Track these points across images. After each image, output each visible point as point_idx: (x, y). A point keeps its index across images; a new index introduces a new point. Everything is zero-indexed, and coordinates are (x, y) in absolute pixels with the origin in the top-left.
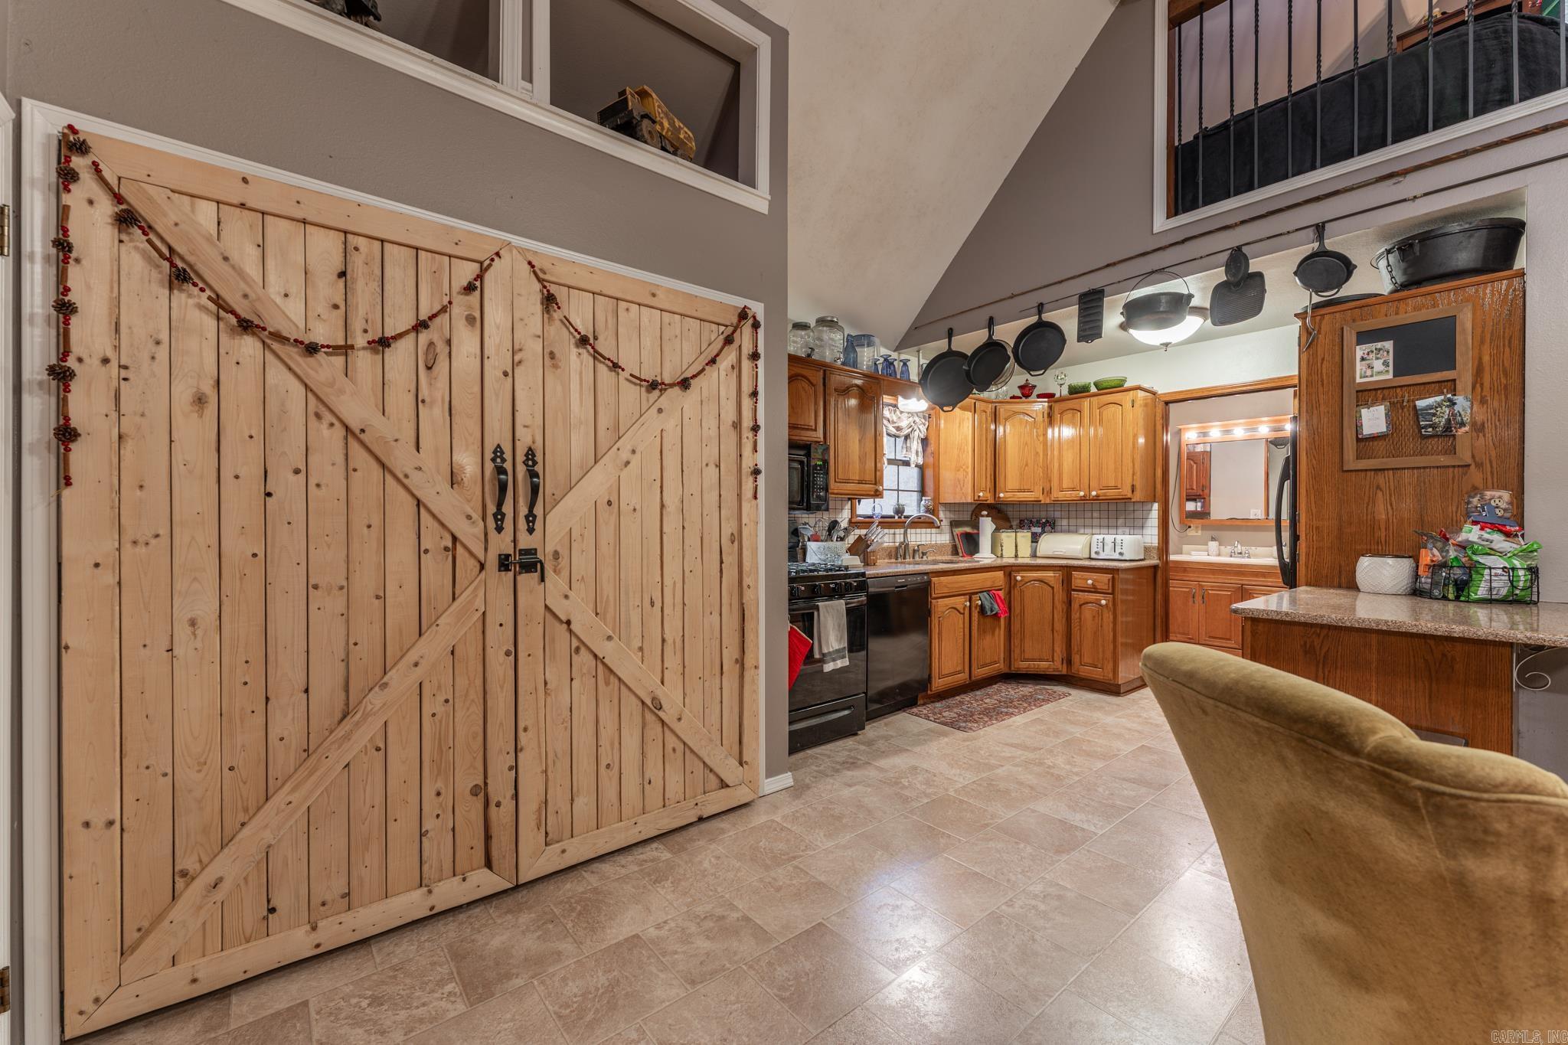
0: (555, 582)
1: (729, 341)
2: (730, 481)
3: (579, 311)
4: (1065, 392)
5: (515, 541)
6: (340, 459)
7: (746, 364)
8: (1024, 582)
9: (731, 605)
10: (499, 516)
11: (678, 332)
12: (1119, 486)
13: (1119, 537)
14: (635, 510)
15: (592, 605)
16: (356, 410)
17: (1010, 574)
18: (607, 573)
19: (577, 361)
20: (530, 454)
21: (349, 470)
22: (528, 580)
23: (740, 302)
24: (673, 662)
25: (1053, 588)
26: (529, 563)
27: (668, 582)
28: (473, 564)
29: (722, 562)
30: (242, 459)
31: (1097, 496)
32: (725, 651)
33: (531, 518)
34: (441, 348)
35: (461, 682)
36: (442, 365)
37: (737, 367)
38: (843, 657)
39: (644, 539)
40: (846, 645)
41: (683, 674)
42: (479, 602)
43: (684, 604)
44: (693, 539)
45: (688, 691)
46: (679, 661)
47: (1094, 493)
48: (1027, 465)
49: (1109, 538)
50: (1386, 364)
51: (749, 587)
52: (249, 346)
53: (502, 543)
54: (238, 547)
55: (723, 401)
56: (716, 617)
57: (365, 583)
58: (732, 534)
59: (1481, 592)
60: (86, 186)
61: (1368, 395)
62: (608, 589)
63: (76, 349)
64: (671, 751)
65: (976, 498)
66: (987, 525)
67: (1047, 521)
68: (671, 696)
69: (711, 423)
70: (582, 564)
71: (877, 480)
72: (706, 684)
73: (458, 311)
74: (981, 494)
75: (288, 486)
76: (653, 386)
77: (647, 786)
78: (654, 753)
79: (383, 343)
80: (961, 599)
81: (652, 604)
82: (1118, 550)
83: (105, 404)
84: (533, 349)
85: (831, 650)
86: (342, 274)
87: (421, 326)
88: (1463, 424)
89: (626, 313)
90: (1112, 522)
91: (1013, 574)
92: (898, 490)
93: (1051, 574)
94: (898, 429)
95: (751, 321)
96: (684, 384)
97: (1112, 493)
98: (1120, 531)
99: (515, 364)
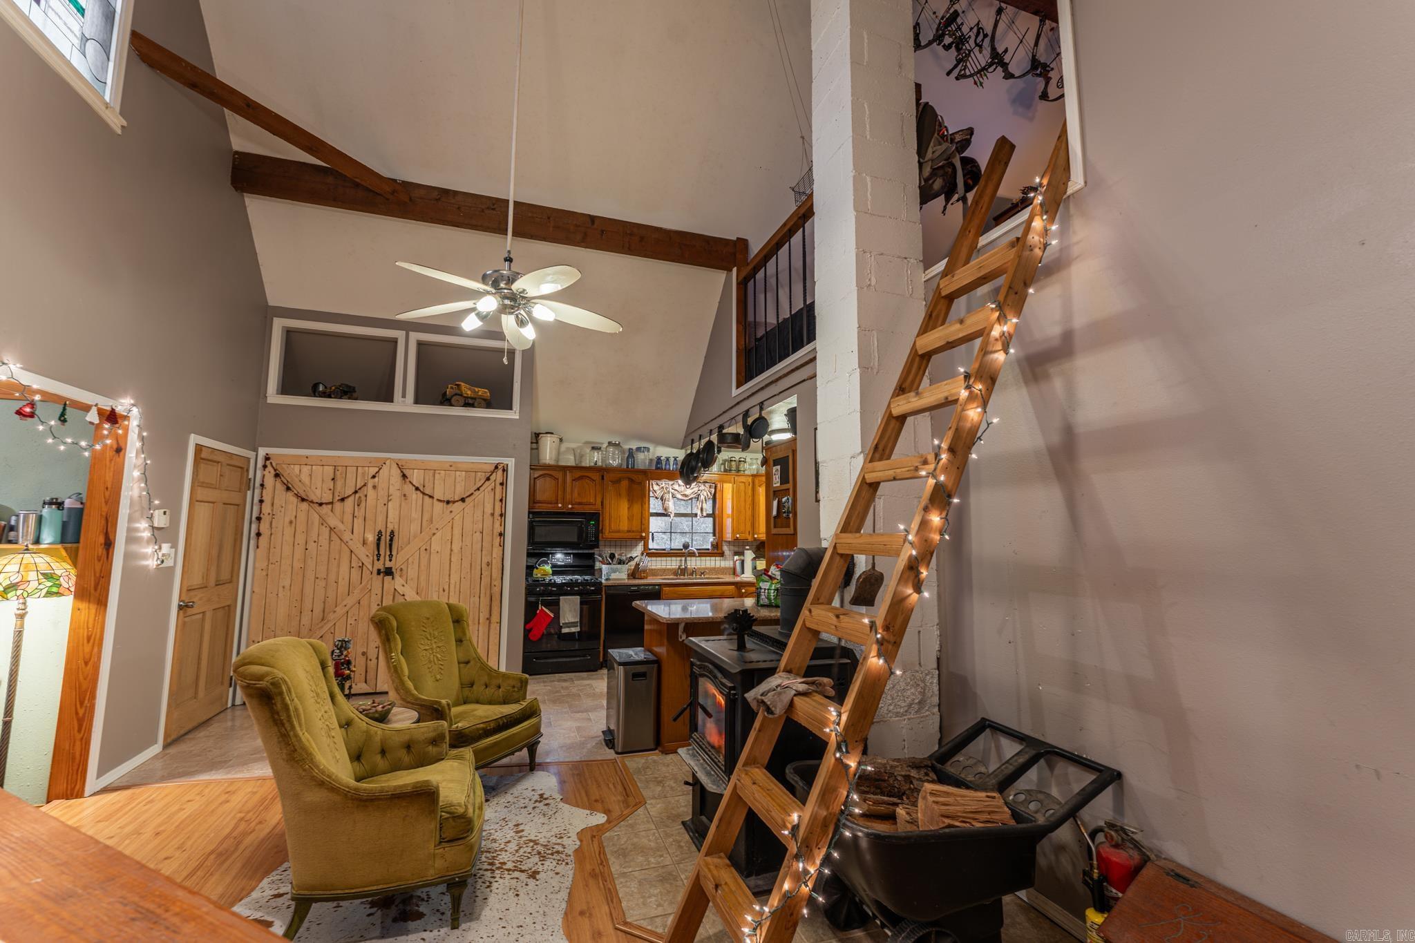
0: (399, 581)
1: (488, 479)
2: (487, 538)
3: (416, 477)
5: (384, 564)
6: (328, 538)
7: (499, 488)
8: (746, 593)
9: (485, 593)
10: (379, 555)
11: (463, 478)
14: (438, 552)
15: (415, 590)
16: (333, 521)
17: (740, 588)
18: (423, 578)
19: (415, 496)
20: (392, 533)
21: (330, 540)
22: (388, 578)
23: (496, 460)
26: (389, 572)
27: (452, 582)
28: (368, 572)
29: (481, 574)
30: (300, 539)
32: (481, 614)
33: (391, 556)
34: (363, 498)
35: (362, 614)
36: (363, 504)
37: (494, 490)
38: (577, 626)
39: (442, 564)
40: (578, 619)
42: (369, 587)
44: (466, 564)
51: (495, 585)
52: (305, 505)
53: (379, 565)
54: (297, 565)
55: (486, 504)
57: (332, 577)
58: (488, 562)
60: (269, 468)
62: (423, 584)
63: (263, 511)
66: (749, 555)
69: (479, 514)
70: (412, 572)
73: (370, 485)
74: (738, 535)
75: (312, 546)
76: (448, 502)
79: (343, 500)
81: (444, 591)
83: (267, 525)
84: (396, 495)
85: (567, 621)
86: (333, 479)
87: (356, 492)
89: (438, 475)
94: (686, 496)
96: (463, 500)
99: (389, 501)
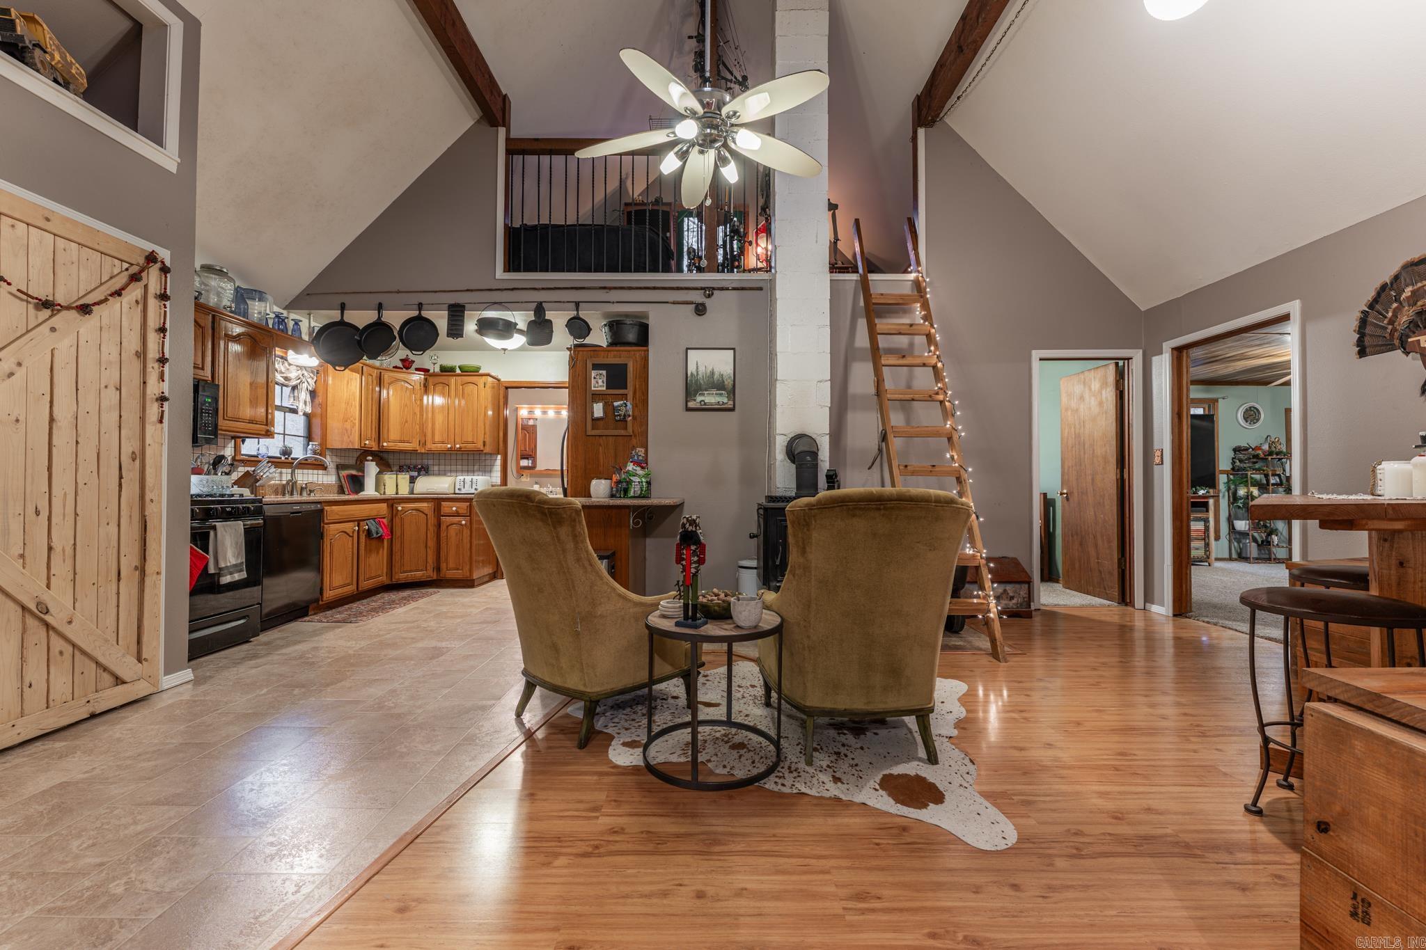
1: (135, 278)
2: (132, 406)
4: (437, 369)
7: (153, 303)
8: (404, 511)
9: (131, 516)
11: (75, 259)
12: (475, 441)
13: (475, 478)
14: (17, 421)
17: (392, 506)
23: (149, 247)
24: (61, 568)
25: (427, 515)
27: (57, 493)
29: (121, 477)
31: (460, 448)
32: (123, 560)
37: (142, 304)
38: (241, 571)
39: (29, 451)
40: (244, 560)
41: (74, 580)
43: (76, 514)
44: (87, 452)
45: (78, 596)
46: (70, 568)
47: (458, 446)
48: (406, 422)
49: (468, 478)
50: (603, 382)
51: (152, 501)
55: (125, 331)
56: (113, 528)
58: (133, 453)
59: (632, 494)
61: (597, 396)
64: (57, 653)
65: (363, 445)
66: (372, 468)
67: (422, 467)
68: (59, 601)
69: (110, 351)
71: (268, 422)
72: (101, 590)
74: (367, 442)
76: (46, 304)
77: (26, 689)
78: (36, 658)
80: (351, 524)
81: (37, 513)
82: (474, 487)
85: (229, 564)
88: (629, 416)
89: (10, 229)
90: (471, 468)
91: (395, 505)
92: (284, 434)
93: (425, 505)
94: (286, 379)
95: (159, 265)
96: (83, 309)
97: (470, 446)
98: (476, 474)
